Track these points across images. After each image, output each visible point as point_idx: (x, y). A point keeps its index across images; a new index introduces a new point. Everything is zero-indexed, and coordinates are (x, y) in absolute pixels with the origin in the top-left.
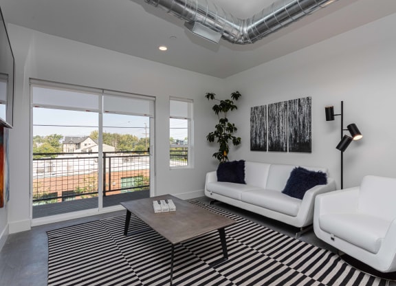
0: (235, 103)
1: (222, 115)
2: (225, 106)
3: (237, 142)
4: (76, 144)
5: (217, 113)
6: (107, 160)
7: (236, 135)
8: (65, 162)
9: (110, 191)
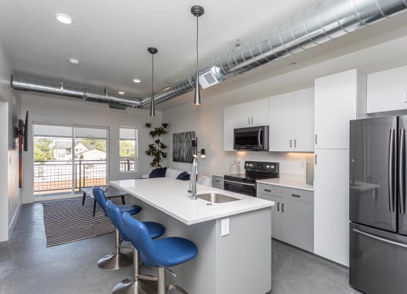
0: (165, 130)
1: (157, 138)
2: (159, 132)
3: (165, 156)
4: (67, 149)
5: (153, 136)
6: (82, 166)
7: (164, 151)
8: (53, 168)
9: (84, 187)
